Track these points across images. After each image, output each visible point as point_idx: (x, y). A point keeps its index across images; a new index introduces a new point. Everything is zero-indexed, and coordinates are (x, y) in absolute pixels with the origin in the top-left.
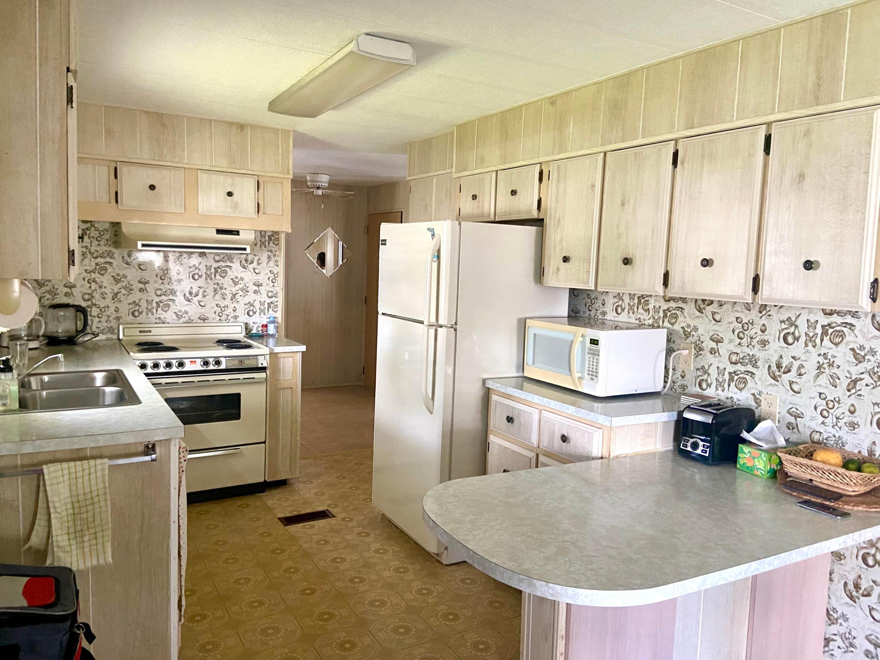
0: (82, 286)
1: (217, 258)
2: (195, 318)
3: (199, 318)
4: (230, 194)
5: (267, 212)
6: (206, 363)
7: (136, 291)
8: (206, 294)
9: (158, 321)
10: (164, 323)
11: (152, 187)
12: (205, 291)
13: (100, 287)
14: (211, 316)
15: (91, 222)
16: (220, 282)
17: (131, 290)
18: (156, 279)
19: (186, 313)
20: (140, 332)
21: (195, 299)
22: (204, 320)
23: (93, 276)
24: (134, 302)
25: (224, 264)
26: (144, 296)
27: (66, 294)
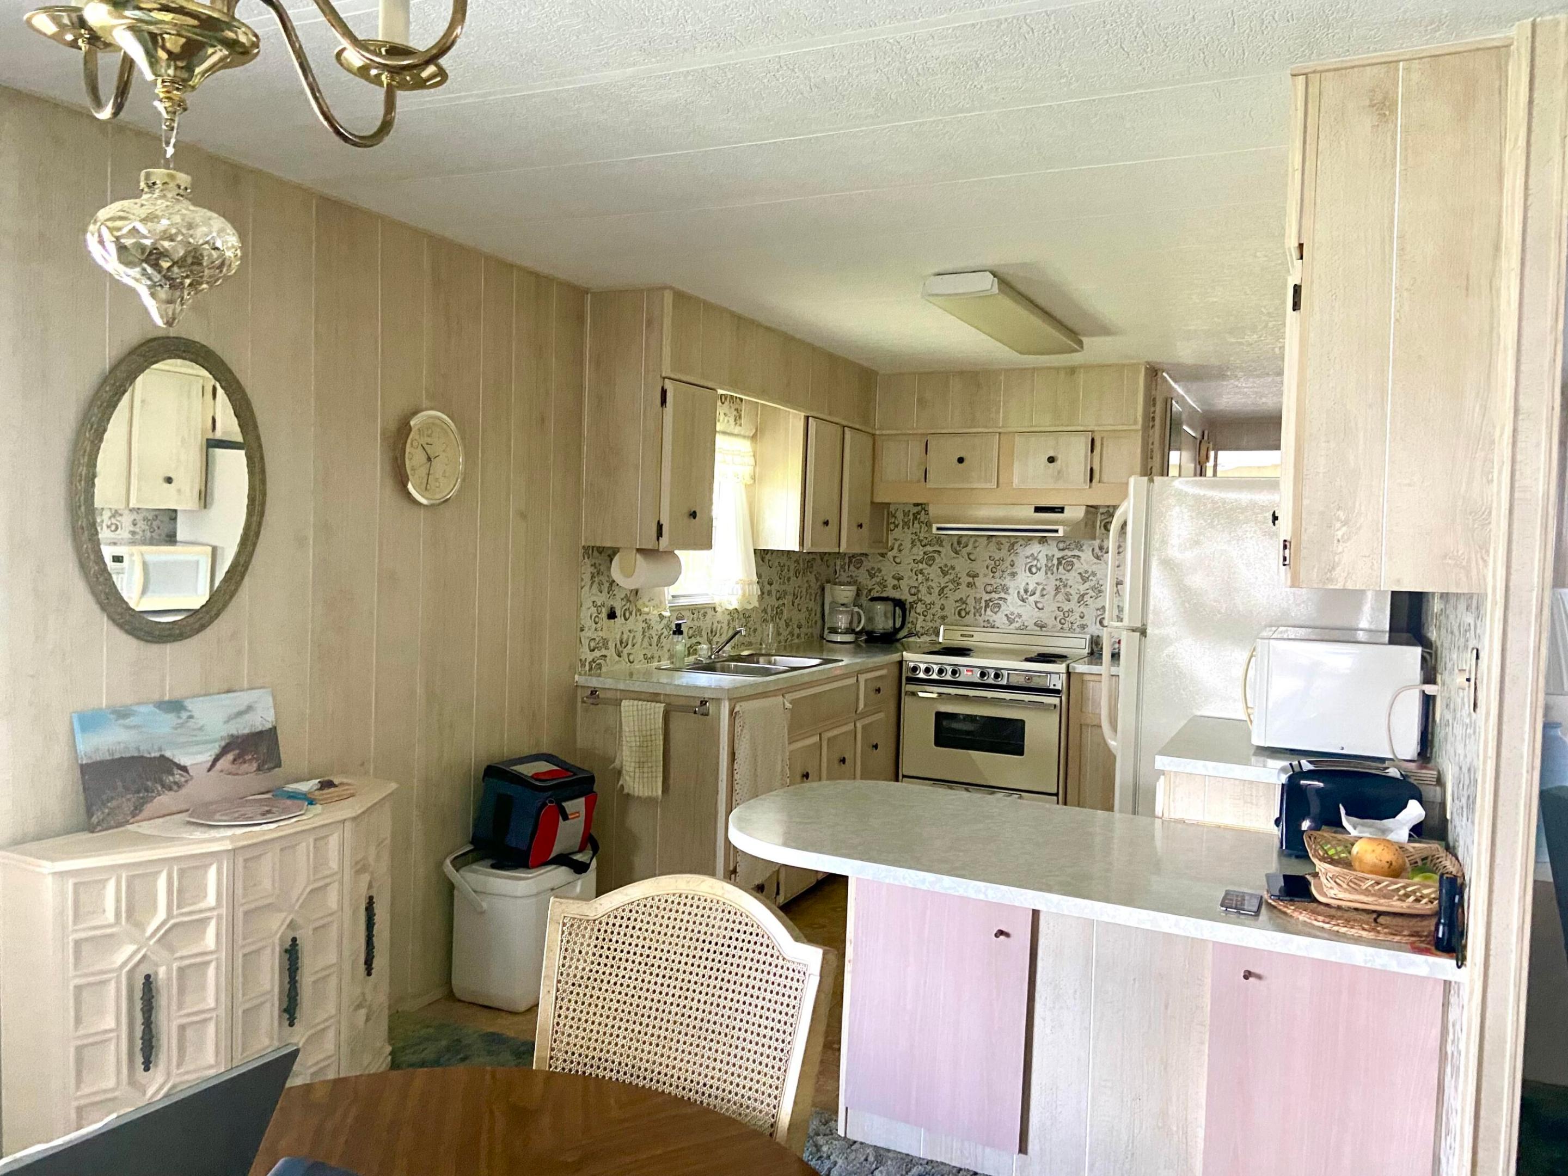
0: (910, 578)
1: (1061, 545)
2: (1030, 624)
3: (1035, 624)
4: (1051, 460)
5: (1105, 479)
6: (983, 675)
7: (963, 586)
8: (1045, 593)
9: (986, 624)
10: (993, 627)
11: (961, 460)
12: (1044, 589)
13: (927, 580)
14: (1051, 622)
15: (921, 504)
16: (1064, 578)
17: (958, 584)
18: (986, 572)
19: (1020, 616)
20: (962, 635)
21: (1032, 599)
22: (1041, 627)
23: (921, 566)
24: (961, 599)
25: (1070, 553)
26: (971, 592)
27: (895, 587)
